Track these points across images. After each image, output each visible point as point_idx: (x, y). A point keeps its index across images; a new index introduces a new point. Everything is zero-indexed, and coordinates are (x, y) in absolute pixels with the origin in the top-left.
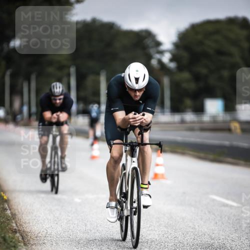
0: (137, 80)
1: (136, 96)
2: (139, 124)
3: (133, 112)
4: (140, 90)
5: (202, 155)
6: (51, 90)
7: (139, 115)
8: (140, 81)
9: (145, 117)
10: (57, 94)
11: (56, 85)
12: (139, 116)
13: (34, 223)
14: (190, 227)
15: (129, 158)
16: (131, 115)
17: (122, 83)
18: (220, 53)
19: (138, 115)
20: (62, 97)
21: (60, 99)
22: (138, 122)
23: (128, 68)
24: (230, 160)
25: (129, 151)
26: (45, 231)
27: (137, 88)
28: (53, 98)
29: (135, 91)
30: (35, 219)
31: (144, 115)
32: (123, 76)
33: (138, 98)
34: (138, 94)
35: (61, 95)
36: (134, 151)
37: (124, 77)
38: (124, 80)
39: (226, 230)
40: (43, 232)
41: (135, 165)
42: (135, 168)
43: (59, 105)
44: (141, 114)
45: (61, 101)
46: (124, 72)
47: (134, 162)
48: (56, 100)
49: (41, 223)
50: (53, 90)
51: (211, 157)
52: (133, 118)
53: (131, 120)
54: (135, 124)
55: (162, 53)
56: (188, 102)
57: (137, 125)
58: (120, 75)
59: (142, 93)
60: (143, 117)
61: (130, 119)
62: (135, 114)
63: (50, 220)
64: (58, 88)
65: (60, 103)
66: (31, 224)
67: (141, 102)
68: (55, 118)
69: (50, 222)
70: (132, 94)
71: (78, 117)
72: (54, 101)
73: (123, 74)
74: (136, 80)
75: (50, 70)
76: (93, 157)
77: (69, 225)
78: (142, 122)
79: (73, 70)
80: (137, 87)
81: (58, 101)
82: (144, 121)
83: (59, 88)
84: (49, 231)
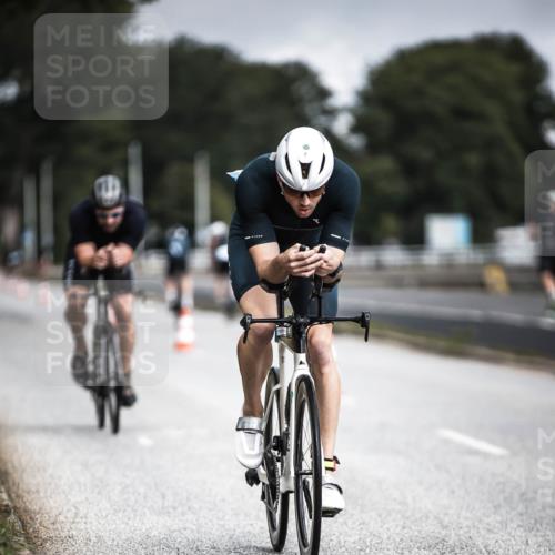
0: (306, 168)
1: (302, 207)
2: (313, 271)
3: (298, 245)
4: (312, 193)
5: (421, 340)
6: (93, 194)
7: (312, 251)
8: (314, 170)
9: (326, 256)
10: (108, 204)
11: (106, 182)
12: (311, 254)
13: (49, 491)
14: (395, 500)
15: (289, 354)
16: (293, 252)
17: (269, 175)
18: (461, 113)
19: (308, 252)
20: (120, 210)
21: (115, 216)
22: (309, 267)
23: (283, 141)
24: (484, 351)
25: (288, 337)
26: (74, 510)
27: (305, 188)
28: (98, 212)
29: (302, 194)
30: (50, 484)
31: (322, 250)
32: (271, 158)
33: (308, 213)
34: (308, 202)
35: (118, 204)
36: (300, 337)
37: (274, 162)
38: (275, 168)
39: (474, 508)
40: (68, 511)
41: (305, 370)
42: (303, 379)
43: (112, 229)
44: (317, 248)
45: (119, 219)
46: (275, 150)
47: (301, 363)
48: (105, 217)
49: (64, 492)
50: (98, 195)
51: (442, 343)
52: (298, 260)
53: (293, 264)
54: (303, 274)
55: (331, 113)
56: (390, 223)
57: (308, 274)
58: (266, 155)
59: (318, 199)
60: (320, 255)
61: (290, 261)
62: (302, 249)
63: (85, 485)
64: (110, 190)
65: (114, 223)
66: (42, 494)
67: (316, 221)
68: (101, 258)
69: (83, 488)
70: (295, 203)
71: (147, 256)
72: (101, 221)
73: (273, 154)
74: (303, 170)
75: (86, 151)
76: (180, 346)
77: (125, 496)
78: (319, 268)
79: (134, 152)
80: (305, 185)
81: (111, 220)
82: (325, 265)
83: (114, 188)
84: (82, 511)
